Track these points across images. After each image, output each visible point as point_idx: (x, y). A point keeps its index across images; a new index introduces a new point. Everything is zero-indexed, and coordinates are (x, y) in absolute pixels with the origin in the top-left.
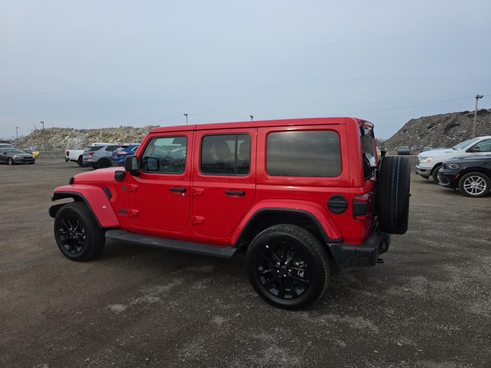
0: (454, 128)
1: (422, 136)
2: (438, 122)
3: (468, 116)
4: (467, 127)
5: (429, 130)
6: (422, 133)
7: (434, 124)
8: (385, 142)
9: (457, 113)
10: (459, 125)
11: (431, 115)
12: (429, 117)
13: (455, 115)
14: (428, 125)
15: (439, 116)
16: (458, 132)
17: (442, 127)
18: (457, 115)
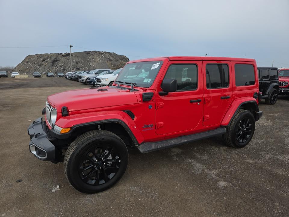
0: (57, 62)
1: (40, 66)
2: (47, 58)
3: (63, 56)
4: (63, 62)
5: (43, 63)
6: (39, 64)
7: (45, 59)
8: (14, 69)
9: (56, 54)
10: (59, 60)
11: (42, 54)
12: (41, 55)
13: (56, 55)
14: (42, 59)
15: (47, 54)
16: (59, 64)
17: (50, 61)
18: (57, 55)
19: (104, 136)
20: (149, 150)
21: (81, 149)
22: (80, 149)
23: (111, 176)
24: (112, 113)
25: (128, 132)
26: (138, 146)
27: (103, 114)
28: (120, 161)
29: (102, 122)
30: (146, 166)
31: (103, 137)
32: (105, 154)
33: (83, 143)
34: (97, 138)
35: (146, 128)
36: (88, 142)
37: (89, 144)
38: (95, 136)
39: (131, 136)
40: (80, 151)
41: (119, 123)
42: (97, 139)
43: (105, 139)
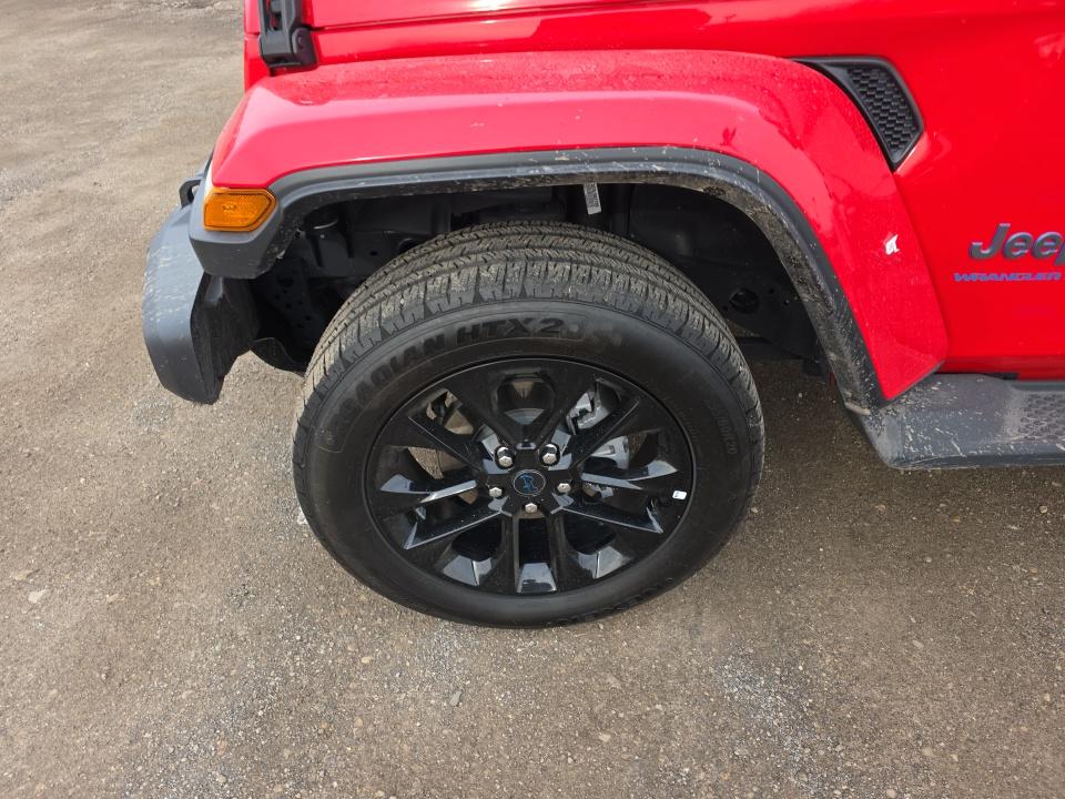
19: (566, 298)
20: (959, 451)
21: (375, 376)
22: (363, 373)
23: (605, 561)
24: (676, 81)
25: (800, 289)
26: (867, 412)
27: (589, 83)
28: (680, 495)
29: (548, 170)
30: (889, 503)
31: (556, 310)
32: (575, 420)
33: (385, 335)
34: (497, 312)
35: (1002, 262)
36: (431, 329)
37: (433, 345)
38: (486, 293)
39: (822, 331)
40: (363, 390)
41: (731, 197)
42: (503, 322)
43: (575, 329)
